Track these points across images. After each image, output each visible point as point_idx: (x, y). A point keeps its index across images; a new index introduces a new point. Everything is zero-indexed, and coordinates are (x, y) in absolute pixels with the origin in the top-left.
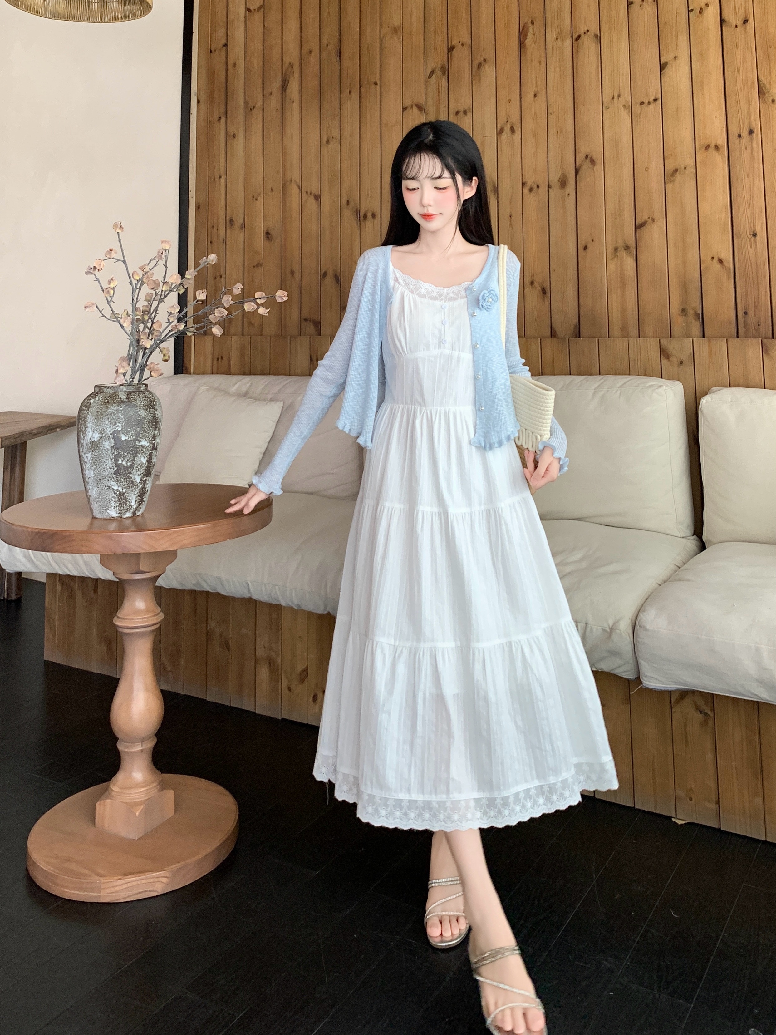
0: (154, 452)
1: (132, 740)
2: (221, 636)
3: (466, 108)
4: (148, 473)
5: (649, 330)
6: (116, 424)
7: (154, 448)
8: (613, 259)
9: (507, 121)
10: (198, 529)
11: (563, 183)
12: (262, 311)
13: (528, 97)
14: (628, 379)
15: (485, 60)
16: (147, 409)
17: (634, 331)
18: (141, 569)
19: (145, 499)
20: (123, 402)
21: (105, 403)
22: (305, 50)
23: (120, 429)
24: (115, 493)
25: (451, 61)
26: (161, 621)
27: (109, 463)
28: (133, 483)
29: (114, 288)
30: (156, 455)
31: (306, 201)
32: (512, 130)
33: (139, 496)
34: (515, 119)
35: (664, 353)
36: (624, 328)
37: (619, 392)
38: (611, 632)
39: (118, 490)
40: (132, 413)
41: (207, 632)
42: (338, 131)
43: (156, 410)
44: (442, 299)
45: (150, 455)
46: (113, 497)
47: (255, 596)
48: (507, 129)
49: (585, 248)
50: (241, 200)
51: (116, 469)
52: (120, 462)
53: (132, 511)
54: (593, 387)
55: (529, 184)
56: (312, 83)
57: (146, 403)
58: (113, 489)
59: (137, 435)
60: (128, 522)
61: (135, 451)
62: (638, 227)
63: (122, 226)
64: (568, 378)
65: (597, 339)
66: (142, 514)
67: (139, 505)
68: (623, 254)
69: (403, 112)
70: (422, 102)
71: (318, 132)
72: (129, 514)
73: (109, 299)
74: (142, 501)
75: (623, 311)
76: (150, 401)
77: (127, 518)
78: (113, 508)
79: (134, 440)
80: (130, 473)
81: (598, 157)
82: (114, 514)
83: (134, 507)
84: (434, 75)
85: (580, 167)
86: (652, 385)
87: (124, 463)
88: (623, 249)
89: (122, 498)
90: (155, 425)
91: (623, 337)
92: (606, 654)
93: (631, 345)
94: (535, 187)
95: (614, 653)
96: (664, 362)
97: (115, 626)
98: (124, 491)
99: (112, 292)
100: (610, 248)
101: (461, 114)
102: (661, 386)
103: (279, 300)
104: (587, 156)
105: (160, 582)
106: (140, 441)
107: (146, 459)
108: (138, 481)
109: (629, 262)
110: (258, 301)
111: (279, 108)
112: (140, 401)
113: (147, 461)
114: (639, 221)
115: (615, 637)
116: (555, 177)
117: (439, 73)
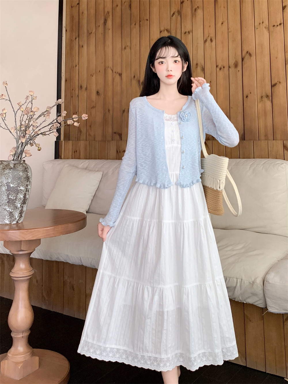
0: (27, 193)
1: (18, 332)
2: (70, 283)
3: (189, 30)
4: (24, 202)
5: (278, 136)
6: (8, 179)
7: (27, 190)
8: (260, 102)
9: (209, 36)
10: (46, 230)
11: (236, 65)
12: (76, 124)
13: (219, 25)
14: (267, 160)
15: (198, 7)
16: (23, 172)
17: (271, 137)
18: (22, 249)
19: (23, 215)
20: (11, 168)
21: (3, 169)
22: (115, 5)
23: (10, 181)
24: (8, 212)
25: (182, 8)
26: (33, 274)
27: (5, 198)
28: (16, 207)
29: (5, 113)
30: (28, 194)
31: (115, 76)
32: (211, 40)
33: (20, 214)
34: (212, 35)
35: (285, 147)
36: (266, 136)
37: (262, 166)
38: (253, 284)
39: (9, 211)
40: (16, 173)
41: (64, 282)
42: (130, 43)
43: (28, 172)
44: (171, 120)
45: (25, 194)
46: (7, 214)
47: (84, 264)
48: (209, 40)
49: (247, 97)
50: (85, 76)
51: (8, 200)
52: (10, 197)
53: (16, 221)
54: (250, 164)
55: (220, 66)
56: (118, 20)
57: (23, 169)
58: (7, 210)
59: (19, 184)
60: (15, 226)
61: (17, 192)
62: (273, 86)
63: (7, 83)
64: (238, 160)
65: (252, 141)
66: (22, 222)
67: (20, 218)
68: (265, 99)
69: (160, 33)
70: (169, 28)
71: (120, 44)
72: (15, 222)
73: (4, 119)
74: (21, 216)
75: (266, 127)
76: (25, 168)
77: (14, 224)
78: (7, 219)
79: (17, 187)
80: (15, 202)
81: (253, 52)
82: (7, 222)
83: (17, 219)
84: (174, 15)
85: (244, 57)
86: (279, 163)
87: (12, 197)
88: (265, 97)
89: (11, 214)
90: (28, 180)
91: (266, 140)
92: (250, 295)
93: (269, 143)
94: (222, 68)
95: (254, 294)
96: (285, 152)
97: (11, 276)
98: (12, 211)
99: (5, 115)
100: (259, 97)
101: (187, 33)
102: (283, 163)
103: (83, 119)
104: (247, 52)
105: (32, 256)
106: (20, 187)
107: (23, 196)
108: (19, 206)
109: (268, 104)
110: (74, 119)
111: (103, 32)
112: (20, 168)
113: (23, 197)
114: (273, 83)
115: (255, 287)
116: (232, 63)
117: (176, 14)
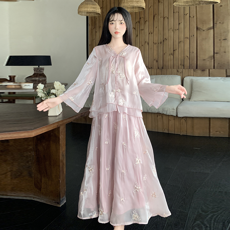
3: (143, 29)
5: (175, 67)
8: (169, 56)
9: (151, 32)
11: (161, 43)
13: (155, 28)
15: (147, 21)
25: (140, 20)
35: (178, 71)
36: (171, 67)
49: (164, 54)
65: (166, 69)
75: (171, 64)
88: (171, 54)
93: (172, 70)
94: (156, 43)
100: (169, 54)
104: (165, 39)
109: (172, 57)
114: (174, 50)
116: (159, 42)
117: (138, 22)
